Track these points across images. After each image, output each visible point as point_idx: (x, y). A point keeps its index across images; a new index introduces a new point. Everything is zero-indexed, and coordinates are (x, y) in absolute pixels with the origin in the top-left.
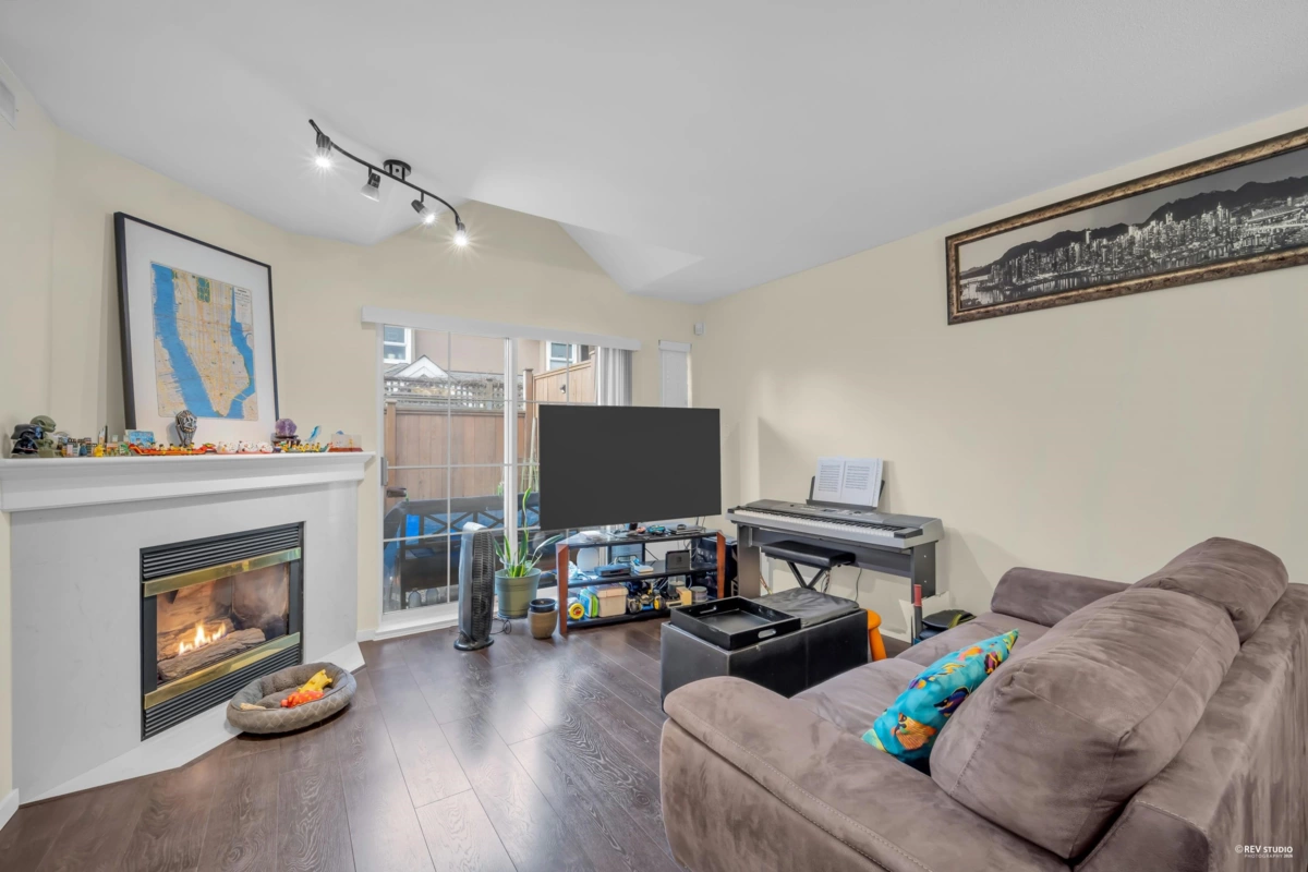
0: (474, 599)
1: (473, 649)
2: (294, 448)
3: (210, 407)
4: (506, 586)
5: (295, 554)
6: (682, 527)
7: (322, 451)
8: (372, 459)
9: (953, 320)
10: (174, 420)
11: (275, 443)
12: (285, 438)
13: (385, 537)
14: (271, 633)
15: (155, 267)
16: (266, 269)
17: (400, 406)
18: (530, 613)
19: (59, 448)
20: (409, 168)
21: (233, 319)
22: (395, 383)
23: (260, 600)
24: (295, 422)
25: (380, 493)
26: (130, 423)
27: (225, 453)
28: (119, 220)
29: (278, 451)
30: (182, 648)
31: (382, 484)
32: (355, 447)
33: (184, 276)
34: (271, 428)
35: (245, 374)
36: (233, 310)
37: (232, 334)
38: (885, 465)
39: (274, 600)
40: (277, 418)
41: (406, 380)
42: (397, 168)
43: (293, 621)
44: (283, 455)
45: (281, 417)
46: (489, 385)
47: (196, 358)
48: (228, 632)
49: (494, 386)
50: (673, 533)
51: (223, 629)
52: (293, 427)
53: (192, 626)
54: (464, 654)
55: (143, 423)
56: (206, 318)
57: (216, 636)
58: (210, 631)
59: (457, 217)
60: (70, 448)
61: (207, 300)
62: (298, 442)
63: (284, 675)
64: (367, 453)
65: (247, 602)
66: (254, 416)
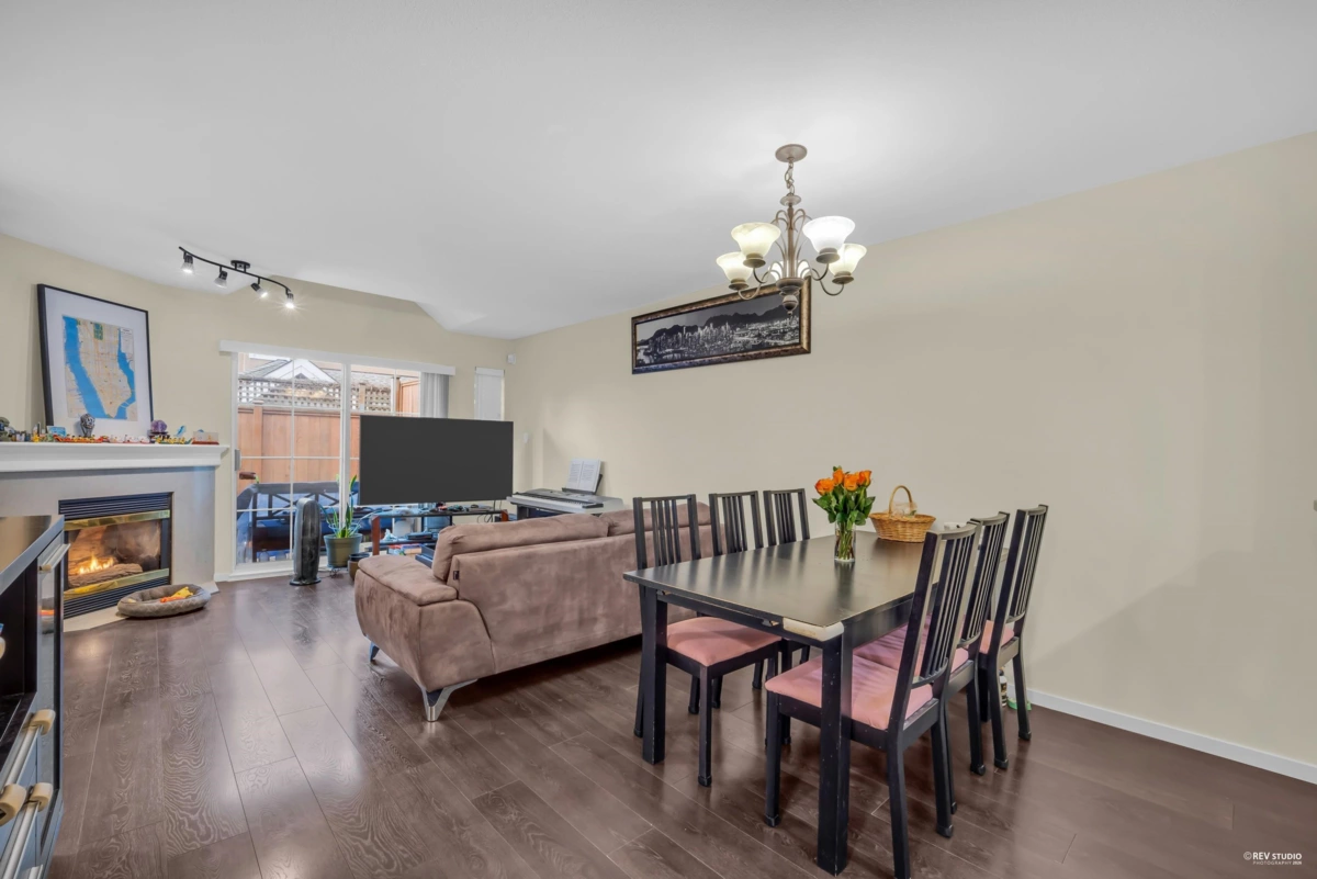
0: (303, 550)
1: (304, 585)
2: (165, 440)
3: (103, 412)
4: (333, 544)
5: (165, 514)
6: (476, 506)
7: (186, 443)
8: (228, 450)
9: (634, 372)
10: (79, 420)
11: (151, 437)
12: (158, 433)
13: (238, 508)
14: (147, 567)
15: (65, 318)
16: (144, 314)
17: (268, 406)
18: (349, 562)
19: (10, 436)
20: (249, 265)
21: (119, 351)
22: (265, 384)
23: (138, 545)
24: (166, 423)
25: (235, 475)
26: (49, 421)
27: (115, 442)
28: (40, 290)
29: (153, 442)
30: (82, 571)
31: (236, 469)
32: (214, 441)
33: (85, 322)
34: (148, 426)
35: (128, 389)
36: (120, 345)
37: (119, 361)
38: (602, 466)
39: (150, 545)
40: (152, 419)
41: (276, 381)
42: (240, 265)
43: (164, 559)
44: (157, 445)
45: (155, 419)
46: (362, 389)
47: (93, 379)
48: (115, 564)
49: (367, 390)
50: (468, 510)
51: (111, 561)
52: (164, 426)
53: (89, 559)
54: (297, 588)
55: (58, 422)
56: (101, 351)
57: (106, 566)
58: (101, 563)
59: (287, 290)
60: (18, 436)
61: (101, 338)
62: (168, 437)
63: (158, 590)
64: (223, 446)
65: (128, 547)
66: (135, 418)
